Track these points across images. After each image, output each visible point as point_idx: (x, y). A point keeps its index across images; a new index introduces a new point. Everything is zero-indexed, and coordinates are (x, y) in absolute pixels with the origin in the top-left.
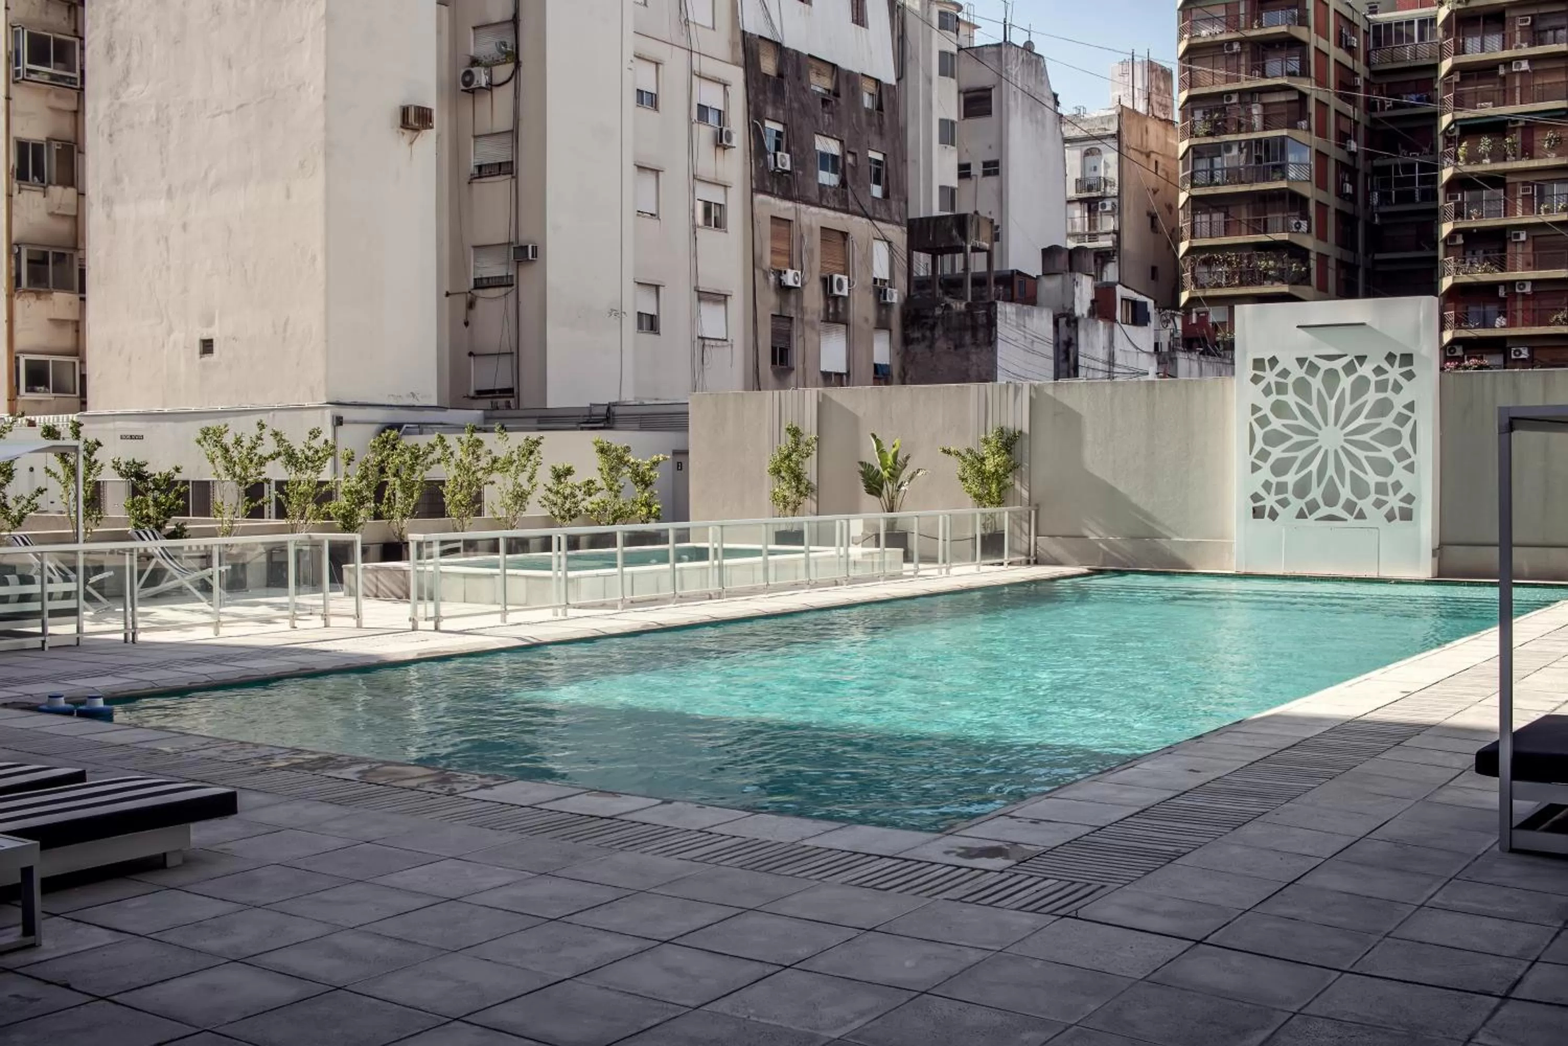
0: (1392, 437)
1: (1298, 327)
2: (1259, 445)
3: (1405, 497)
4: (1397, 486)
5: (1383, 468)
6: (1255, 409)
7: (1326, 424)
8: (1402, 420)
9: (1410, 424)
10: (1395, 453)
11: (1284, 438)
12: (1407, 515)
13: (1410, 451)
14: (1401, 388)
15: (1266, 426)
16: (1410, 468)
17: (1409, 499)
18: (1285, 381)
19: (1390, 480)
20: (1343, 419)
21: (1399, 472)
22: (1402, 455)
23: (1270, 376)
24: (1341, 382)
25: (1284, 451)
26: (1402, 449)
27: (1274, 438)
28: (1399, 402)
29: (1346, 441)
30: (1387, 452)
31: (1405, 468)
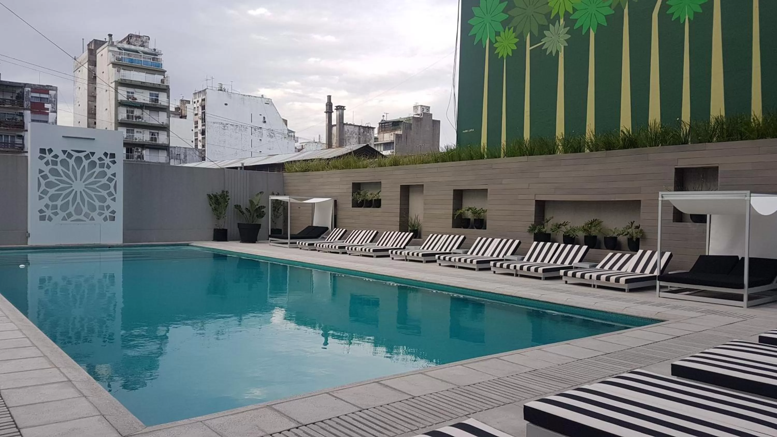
0: (105, 187)
1: (63, 137)
2: (43, 187)
3: (111, 211)
4: (108, 207)
5: (102, 199)
6: (41, 171)
7: (76, 180)
8: (110, 180)
9: (114, 182)
10: (107, 193)
11: (54, 185)
12: (113, 219)
13: (114, 193)
14: (110, 167)
15: (47, 179)
16: (114, 200)
17: (113, 212)
18: (57, 160)
19: (105, 204)
20: (85, 177)
21: (109, 201)
22: (110, 194)
23: (49, 157)
24: (83, 162)
25: (55, 191)
26: (111, 192)
27: (50, 185)
28: (109, 173)
29: (85, 187)
30: (104, 193)
31: (112, 199)
